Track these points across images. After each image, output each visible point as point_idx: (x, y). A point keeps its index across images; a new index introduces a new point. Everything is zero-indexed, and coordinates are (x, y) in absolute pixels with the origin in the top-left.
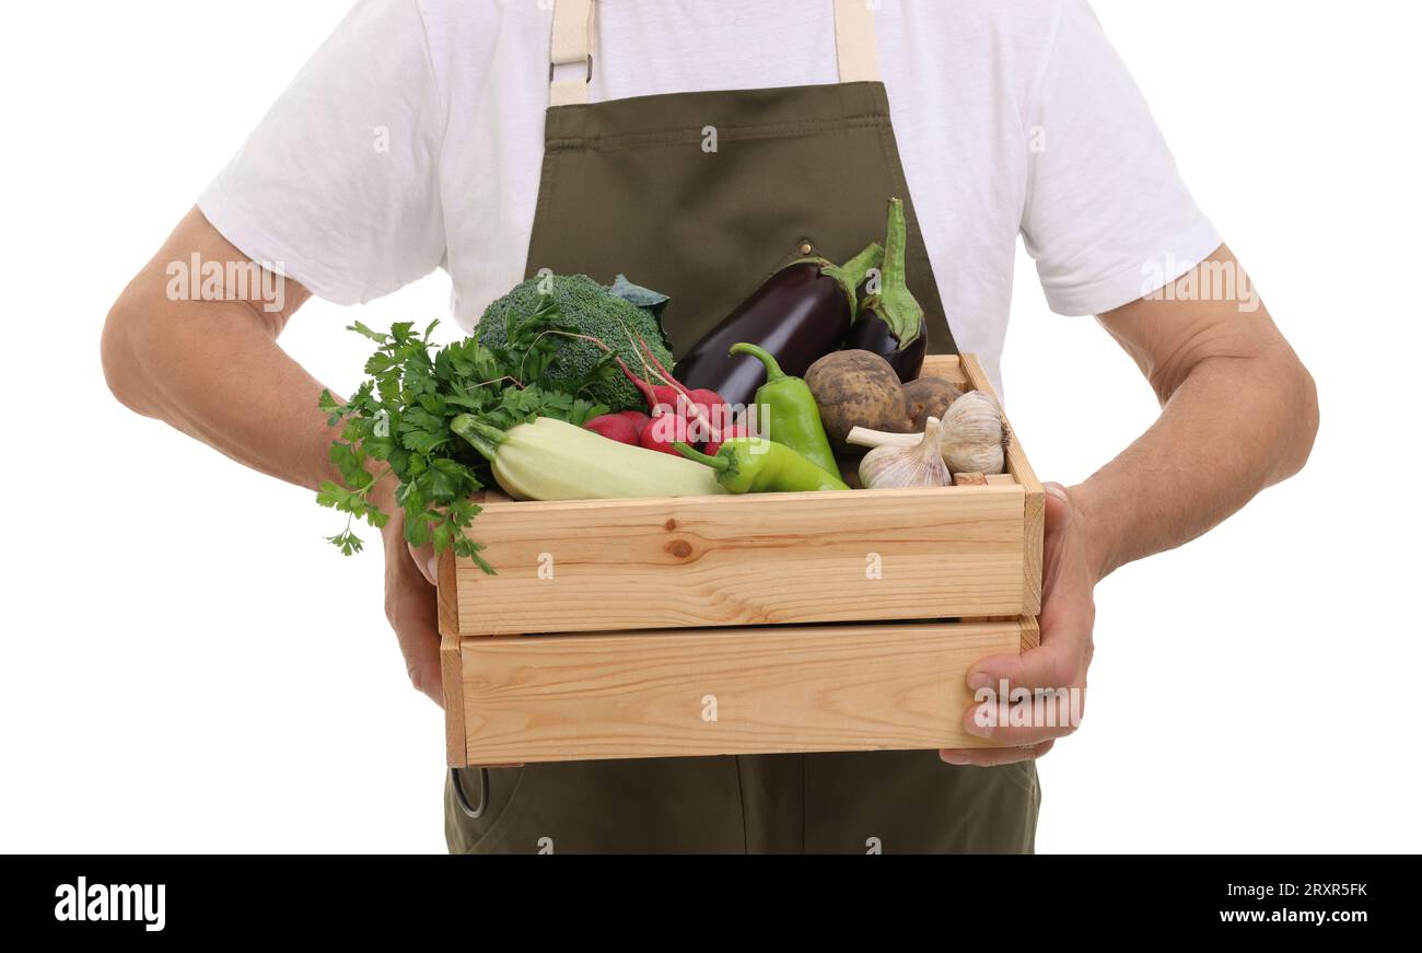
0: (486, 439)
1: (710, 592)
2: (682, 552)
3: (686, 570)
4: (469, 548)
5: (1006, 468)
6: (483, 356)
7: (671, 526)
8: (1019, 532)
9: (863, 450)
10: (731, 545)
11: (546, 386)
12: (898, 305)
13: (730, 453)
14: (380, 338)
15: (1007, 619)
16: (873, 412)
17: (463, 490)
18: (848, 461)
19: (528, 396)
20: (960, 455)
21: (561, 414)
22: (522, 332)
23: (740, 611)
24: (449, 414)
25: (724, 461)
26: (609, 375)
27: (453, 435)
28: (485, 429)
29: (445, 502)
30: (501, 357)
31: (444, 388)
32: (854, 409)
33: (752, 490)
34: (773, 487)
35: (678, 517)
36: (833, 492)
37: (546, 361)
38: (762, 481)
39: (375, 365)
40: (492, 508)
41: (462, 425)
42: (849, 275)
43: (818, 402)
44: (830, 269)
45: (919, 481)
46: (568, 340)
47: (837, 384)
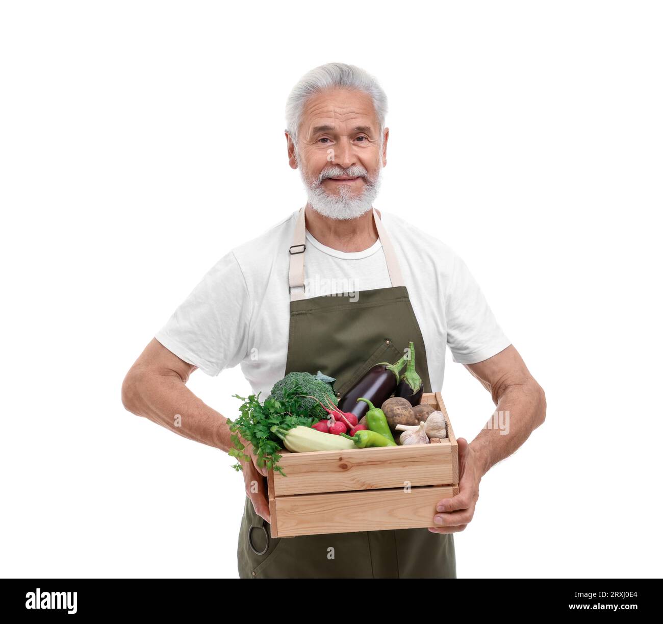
0: (282, 434)
1: (353, 480)
2: (344, 467)
3: (346, 473)
4: (278, 469)
5: (447, 437)
6: (278, 405)
7: (341, 459)
8: (450, 458)
9: (401, 432)
10: (360, 465)
11: (298, 415)
12: (413, 379)
13: (358, 436)
14: (243, 399)
15: (448, 485)
16: (404, 419)
17: (275, 450)
18: (396, 435)
19: (294, 419)
20: (432, 433)
21: (304, 424)
22: (289, 395)
23: (362, 486)
24: (269, 426)
25: (357, 438)
26: (318, 409)
27: (271, 433)
28: (282, 430)
29: (270, 454)
30: (283, 404)
31: (267, 417)
32: (397, 419)
33: (366, 447)
34: (373, 446)
35: (343, 456)
36: (392, 446)
37: (297, 405)
38: (369, 444)
39: (243, 408)
40: (284, 455)
41: (274, 429)
42: (396, 368)
43: (386, 416)
44: (390, 367)
45: (419, 442)
46: (304, 397)
47: (392, 410)
